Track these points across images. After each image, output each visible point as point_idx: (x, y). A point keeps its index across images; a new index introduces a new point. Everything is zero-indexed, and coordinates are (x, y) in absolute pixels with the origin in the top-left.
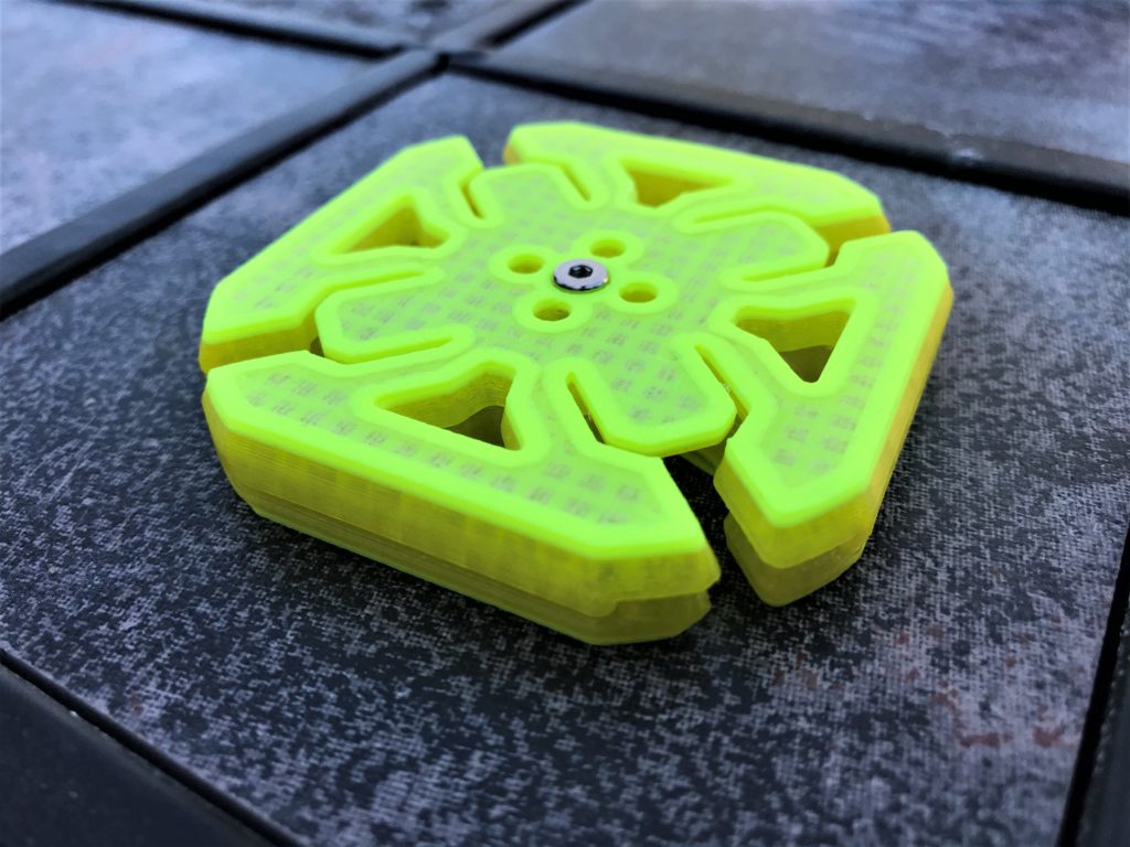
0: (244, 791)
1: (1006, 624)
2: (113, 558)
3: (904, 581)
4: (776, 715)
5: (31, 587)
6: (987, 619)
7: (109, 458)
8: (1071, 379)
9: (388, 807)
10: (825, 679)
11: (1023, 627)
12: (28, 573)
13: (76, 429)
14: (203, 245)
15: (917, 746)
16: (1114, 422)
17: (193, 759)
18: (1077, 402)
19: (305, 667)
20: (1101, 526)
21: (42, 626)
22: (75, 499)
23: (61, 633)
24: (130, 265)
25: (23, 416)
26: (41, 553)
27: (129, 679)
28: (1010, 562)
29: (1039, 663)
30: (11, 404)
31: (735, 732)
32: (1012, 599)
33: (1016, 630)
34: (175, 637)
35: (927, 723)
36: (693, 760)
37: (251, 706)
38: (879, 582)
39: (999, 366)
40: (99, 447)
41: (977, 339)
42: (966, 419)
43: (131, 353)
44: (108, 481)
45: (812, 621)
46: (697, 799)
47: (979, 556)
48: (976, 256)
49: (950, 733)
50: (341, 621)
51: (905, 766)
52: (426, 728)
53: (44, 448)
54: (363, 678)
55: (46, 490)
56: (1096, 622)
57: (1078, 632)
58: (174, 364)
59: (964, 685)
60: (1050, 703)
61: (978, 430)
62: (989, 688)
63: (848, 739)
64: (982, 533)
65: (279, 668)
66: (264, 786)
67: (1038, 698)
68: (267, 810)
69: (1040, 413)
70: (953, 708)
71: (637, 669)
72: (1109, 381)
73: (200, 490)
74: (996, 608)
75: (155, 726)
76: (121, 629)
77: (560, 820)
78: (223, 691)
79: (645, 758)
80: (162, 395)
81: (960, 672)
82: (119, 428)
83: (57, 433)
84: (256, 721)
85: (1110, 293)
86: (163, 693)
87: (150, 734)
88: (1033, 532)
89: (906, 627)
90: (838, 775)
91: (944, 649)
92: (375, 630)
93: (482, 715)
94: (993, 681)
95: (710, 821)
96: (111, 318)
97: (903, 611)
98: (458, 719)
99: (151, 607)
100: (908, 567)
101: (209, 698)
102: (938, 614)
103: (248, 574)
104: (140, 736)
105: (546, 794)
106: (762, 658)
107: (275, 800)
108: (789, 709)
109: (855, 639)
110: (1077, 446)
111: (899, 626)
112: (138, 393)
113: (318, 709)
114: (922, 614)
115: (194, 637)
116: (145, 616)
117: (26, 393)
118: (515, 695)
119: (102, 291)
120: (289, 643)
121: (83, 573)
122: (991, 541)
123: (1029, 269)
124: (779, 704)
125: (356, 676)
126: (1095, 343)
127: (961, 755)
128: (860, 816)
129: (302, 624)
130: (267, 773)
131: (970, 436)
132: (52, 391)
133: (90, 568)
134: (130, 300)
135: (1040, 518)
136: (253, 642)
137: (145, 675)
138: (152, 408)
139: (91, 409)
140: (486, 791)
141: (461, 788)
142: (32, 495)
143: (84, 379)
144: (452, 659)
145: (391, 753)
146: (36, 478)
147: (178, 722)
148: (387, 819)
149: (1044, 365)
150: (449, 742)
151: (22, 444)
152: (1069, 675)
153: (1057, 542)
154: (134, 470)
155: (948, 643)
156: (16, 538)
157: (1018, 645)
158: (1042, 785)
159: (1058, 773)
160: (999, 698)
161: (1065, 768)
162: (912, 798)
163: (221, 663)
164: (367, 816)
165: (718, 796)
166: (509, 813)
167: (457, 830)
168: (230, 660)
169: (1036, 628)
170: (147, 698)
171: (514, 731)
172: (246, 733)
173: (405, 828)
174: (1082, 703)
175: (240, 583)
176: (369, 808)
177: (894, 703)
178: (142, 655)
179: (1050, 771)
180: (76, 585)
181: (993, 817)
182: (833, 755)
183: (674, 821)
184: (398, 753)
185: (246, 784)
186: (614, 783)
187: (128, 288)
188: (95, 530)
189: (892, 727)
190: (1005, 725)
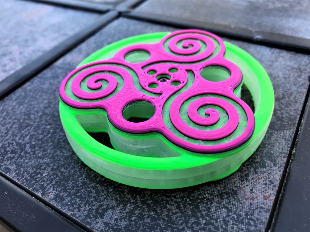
1: (259, 168)
2: (40, 158)
4: (201, 193)
5: (21, 165)
6: (254, 167)
7: (38, 131)
9: (107, 218)
11: (263, 169)
12: (20, 162)
13: (29, 124)
14: (59, 71)
15: (234, 201)
16: (291, 113)
17: (61, 208)
18: (282, 108)
19: (87, 184)
20: (285, 142)
21: (25, 175)
22: (30, 142)
23: (29, 177)
24: (41, 78)
25: (16, 121)
27: (46, 188)
28: (261, 152)
29: (266, 179)
30: (13, 117)
31: (190, 198)
32: (260, 162)
33: (261, 170)
34: (57, 177)
35: (237, 194)
36: (180, 205)
37: (75, 194)
40: (35, 128)
43: (42, 102)
44: (38, 137)
46: (181, 215)
49: (243, 197)
51: (231, 205)
52: (116, 198)
53: (22, 129)
55: (23, 140)
56: (281, 167)
57: (276, 170)
58: (53, 105)
59: (247, 185)
60: (268, 189)
62: (253, 185)
63: (218, 199)
65: (81, 185)
66: (78, 214)
67: (265, 188)
68: (79, 219)
70: (244, 191)
72: (291, 102)
73: (61, 139)
74: (256, 165)
75: (52, 199)
76: (43, 175)
77: (148, 220)
78: (68, 191)
79: (168, 205)
80: (50, 114)
81: (246, 181)
82: (40, 123)
83: (25, 125)
84: (76, 198)
86: (54, 192)
87: (51, 202)
88: (268, 144)
90: (215, 208)
91: (243, 176)
93: (130, 195)
94: (254, 184)
95: (183, 220)
96: (36, 93)
98: (124, 196)
99: (50, 170)
101: (65, 192)
103: (73, 161)
104: (49, 202)
105: (144, 214)
107: (81, 217)
108: (203, 192)
110: (281, 120)
112: (45, 114)
113: (91, 195)
116: (49, 172)
117: (17, 114)
119: (34, 85)
120: (83, 178)
121: (33, 162)
123: (273, 70)
124: (201, 191)
125: (100, 186)
126: (288, 91)
127: (245, 203)
128: (219, 218)
129: (87, 173)
130: (79, 211)
132: (23, 114)
133: (35, 161)
134: (41, 88)
135: (269, 140)
136: (75, 178)
137: (49, 187)
138: (48, 117)
139: (33, 118)
140: (130, 214)
141: (125, 213)
142: (20, 142)
143: (31, 110)
146: (21, 137)
147: (58, 198)
148: (107, 221)
150: (122, 202)
151: (17, 128)
152: (273, 182)
153: (273, 146)
154: (44, 134)
155: (244, 174)
156: (17, 153)
157: (261, 174)
158: (264, 209)
159: (268, 206)
160: (256, 188)
161: (270, 205)
162: (232, 214)
163: (67, 184)
164: (103, 220)
165: (186, 214)
166: (136, 219)
167: (124, 223)
168: (69, 183)
169: (266, 170)
170: (50, 193)
171: (137, 199)
172: (74, 201)
173: (111, 223)
174: (276, 189)
175: (71, 163)
176: (103, 219)
177: (229, 189)
178: (48, 182)
179: (266, 206)
180: (32, 165)
181: (251, 217)
182: (214, 203)
183: (175, 220)
184: (110, 205)
185: (74, 213)
186: (161, 211)
187: (40, 84)
188: (36, 150)
189: (229, 196)
190: (256, 195)
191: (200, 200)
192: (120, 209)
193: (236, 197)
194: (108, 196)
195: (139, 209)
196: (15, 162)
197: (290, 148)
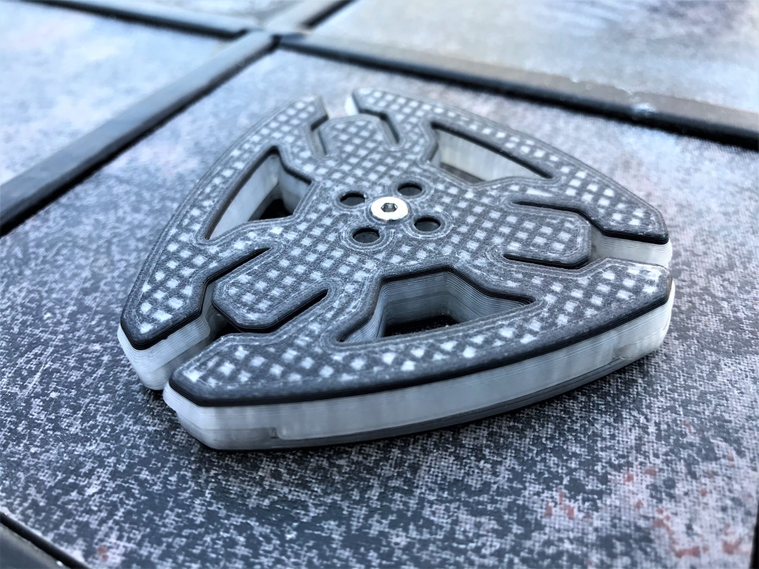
1: (698, 463)
2: (76, 439)
3: (627, 434)
4: (549, 539)
5: (19, 464)
6: (685, 460)
7: (65, 360)
8: (727, 275)
10: (579, 510)
11: (710, 465)
12: (15, 453)
13: (40, 338)
14: (119, 189)
15: (646, 560)
18: (732, 293)
19: (221, 518)
20: (755, 387)
21: (29, 495)
22: (44, 393)
23: (44, 500)
24: (67, 207)
26: (24, 437)
27: (96, 534)
28: (697, 417)
29: (722, 492)
31: (522, 554)
32: (700, 444)
33: (705, 468)
34: (127, 498)
35: (651, 541)
37: (185, 550)
38: (610, 435)
39: (677, 267)
40: (57, 352)
43: (75, 275)
44: (67, 378)
45: (567, 467)
47: (676, 413)
48: (656, 184)
49: (668, 548)
50: (243, 482)
52: (310, 560)
53: (18, 354)
54: (262, 524)
55: (23, 387)
56: (757, 459)
57: (746, 468)
58: (105, 284)
59: (674, 511)
60: (731, 522)
62: (691, 513)
63: (599, 556)
64: (676, 396)
65: (203, 520)
67: (723, 519)
69: (708, 302)
70: (668, 529)
71: (452, 509)
72: (752, 276)
73: (133, 383)
74: (690, 452)
76: (87, 494)
78: (164, 539)
80: (99, 309)
81: (670, 501)
82: (70, 336)
83: (26, 341)
84: (191, 562)
85: (747, 210)
86: (122, 544)
88: (711, 393)
89: (631, 469)
91: (658, 484)
92: (267, 488)
93: (348, 549)
94: (693, 508)
96: (56, 249)
97: (628, 457)
98: (332, 554)
99: (107, 476)
100: (629, 423)
101: (155, 546)
102: (652, 458)
103: (174, 447)
106: (536, 497)
108: (557, 535)
109: (598, 479)
110: (734, 327)
111: (626, 468)
112: (82, 308)
113: (233, 550)
114: (641, 459)
115: (140, 499)
116: (103, 484)
118: (368, 533)
119: (48, 227)
120: (208, 500)
121: (55, 452)
122: (682, 401)
123: (691, 193)
124: (550, 532)
125: (257, 524)
126: (740, 248)
127: (676, 565)
129: (216, 485)
132: (19, 308)
133: (60, 448)
134: (69, 234)
135: (714, 383)
136: (183, 500)
137: (107, 530)
138: (93, 319)
139: (48, 321)
142: (13, 391)
143: (42, 298)
144: (323, 507)
146: (14, 378)
147: (134, 565)
149: (708, 266)
152: (742, 500)
153: (727, 400)
154: (85, 369)
155: (660, 479)
156: (4, 426)
157: (708, 480)
160: (698, 520)
163: (162, 518)
168: (167, 515)
169: (718, 466)
170: (110, 548)
171: (370, 561)
174: (752, 521)
175: (169, 454)
177: (628, 527)
178: (104, 514)
180: (51, 461)
187: (67, 224)
188: (60, 417)
189: (628, 545)
190: (703, 540)
194: (283, 553)
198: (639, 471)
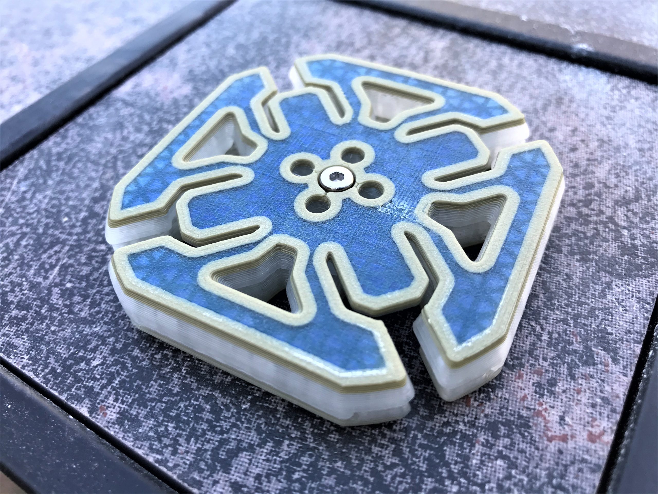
0: (164, 462)
1: (578, 367)
2: (85, 321)
3: (523, 340)
4: (448, 421)
5: (42, 339)
6: (568, 365)
7: (78, 257)
8: (631, 207)
9: (239, 473)
10: (475, 400)
11: (588, 369)
12: (40, 330)
13: (58, 238)
14: (125, 111)
15: (523, 442)
16: (653, 236)
17: (135, 444)
18: (633, 223)
19: (192, 389)
20: (638, 306)
21: (50, 363)
22: (61, 284)
23: (60, 368)
24: (82, 126)
25: (28, 230)
26: (46, 318)
27: (99, 396)
28: (584, 329)
29: (595, 392)
30: (21, 221)
31: (425, 431)
32: (583, 352)
33: (583, 372)
34: (122, 371)
35: (529, 427)
36: (401, 447)
37: (165, 412)
39: (589, 198)
40: (72, 250)
41: (578, 179)
42: (566, 234)
43: (87, 186)
44: (79, 272)
46: (403, 471)
47: (567, 325)
48: (583, 120)
49: (542, 434)
51: (516, 453)
52: (259, 425)
53: (42, 250)
54: (224, 396)
55: (46, 278)
57: (618, 373)
59: (552, 405)
60: (598, 417)
61: (573, 241)
62: (565, 407)
63: (486, 437)
64: (570, 310)
65: (179, 390)
66: (173, 459)
67: (592, 413)
68: (175, 473)
69: (611, 230)
70: (545, 419)
72: (653, 208)
74: (574, 358)
75: (113, 423)
76: (92, 365)
77: (330, 481)
78: (149, 404)
79: (375, 446)
81: (550, 397)
82: (82, 237)
83: (48, 240)
84: (168, 422)
86: (117, 405)
87: (111, 429)
88: (599, 309)
89: (522, 369)
90: (479, 458)
91: (542, 383)
93: (289, 419)
94: (568, 403)
95: (409, 483)
96: (72, 163)
97: (521, 359)
98: (276, 422)
99: (107, 352)
100: (526, 331)
101: (141, 408)
102: (541, 361)
104: (106, 429)
105: (322, 466)
107: (179, 468)
108: (454, 418)
110: (630, 253)
111: (519, 368)
112: (92, 214)
113: (200, 415)
114: (532, 361)
116: (104, 357)
117: (30, 214)
119: (68, 144)
120: (184, 375)
121: (69, 331)
122: (574, 315)
123: (614, 129)
124: (449, 415)
125: (220, 395)
126: (648, 182)
127: (546, 448)
128: (489, 482)
129: (190, 363)
130: (174, 452)
131: (568, 245)
132: (44, 213)
133: (73, 328)
134: (83, 150)
135: (604, 301)
136: (164, 374)
137: (107, 393)
138: (101, 224)
139: (66, 224)
140: (290, 464)
141: (277, 462)
142: (38, 281)
143: (61, 205)
145: (240, 441)
146: (39, 270)
147: (126, 422)
148: (238, 479)
149: (617, 197)
150: (271, 435)
151: (30, 247)
152: (610, 400)
153: (612, 316)
154: (93, 265)
155: (545, 379)
156: (31, 308)
157: (584, 381)
158: (589, 465)
159: (599, 458)
160: (570, 413)
161: (603, 456)
162: (518, 472)
163: (147, 387)
164: (228, 477)
165: (414, 469)
166: (303, 477)
167: (275, 486)
168: (152, 385)
169: (595, 371)
170: (108, 407)
171: (306, 429)
172: (163, 429)
173: (248, 485)
174: (616, 417)
176: (229, 473)
177: (512, 415)
178: (104, 381)
179: (594, 457)
180: (66, 338)
181: (561, 484)
182: (477, 446)
183: (390, 483)
184: (243, 441)
185: (164, 459)
186: (359, 460)
187: (82, 141)
188: (73, 303)
189: (511, 430)
190: (572, 430)
191: (445, 438)
192: (265, 451)
193: (526, 434)
194: (239, 419)
195: (310, 453)
196: (27, 330)
197: (648, 322)
198: (529, 371)
